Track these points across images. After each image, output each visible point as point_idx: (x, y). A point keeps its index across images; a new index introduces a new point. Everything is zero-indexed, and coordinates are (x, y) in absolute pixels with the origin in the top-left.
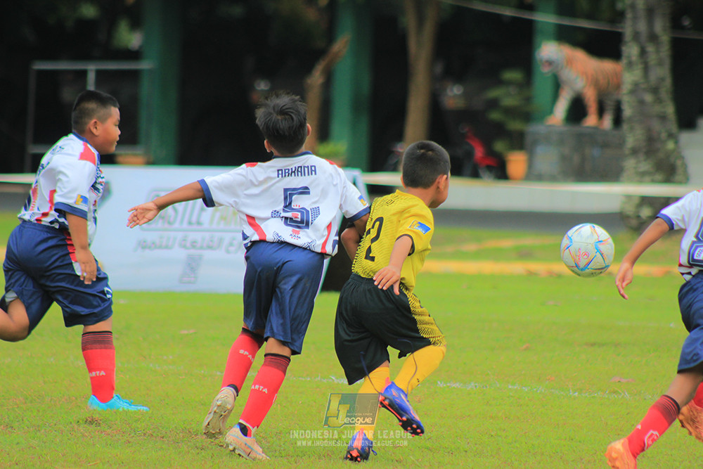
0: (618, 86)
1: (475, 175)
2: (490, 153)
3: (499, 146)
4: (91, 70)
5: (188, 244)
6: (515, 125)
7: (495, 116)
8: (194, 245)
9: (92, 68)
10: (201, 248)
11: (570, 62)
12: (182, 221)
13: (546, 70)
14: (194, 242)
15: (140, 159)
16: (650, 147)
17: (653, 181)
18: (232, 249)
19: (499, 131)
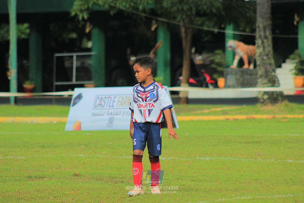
0: (255, 54)
1: (207, 86)
2: (212, 79)
3: (215, 76)
4: (75, 56)
5: (109, 114)
6: (220, 69)
7: (214, 66)
8: (111, 114)
9: (75, 55)
10: (114, 115)
11: (238, 46)
12: (107, 106)
13: (230, 49)
14: (111, 113)
15: (93, 85)
16: (267, 74)
17: (268, 86)
18: (124, 115)
19: (215, 71)
